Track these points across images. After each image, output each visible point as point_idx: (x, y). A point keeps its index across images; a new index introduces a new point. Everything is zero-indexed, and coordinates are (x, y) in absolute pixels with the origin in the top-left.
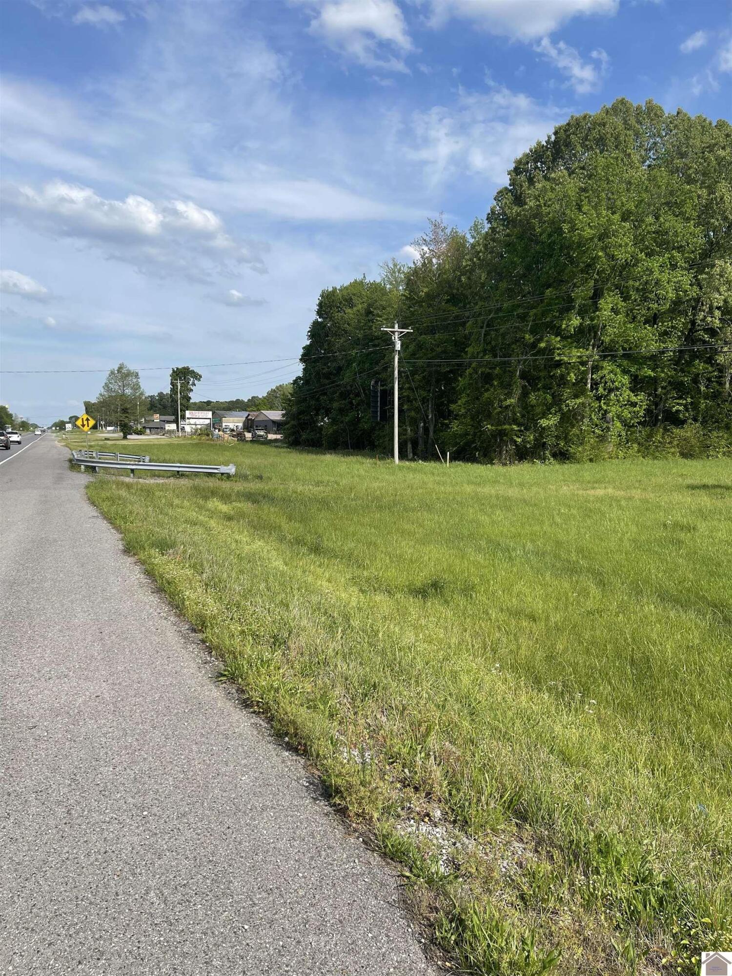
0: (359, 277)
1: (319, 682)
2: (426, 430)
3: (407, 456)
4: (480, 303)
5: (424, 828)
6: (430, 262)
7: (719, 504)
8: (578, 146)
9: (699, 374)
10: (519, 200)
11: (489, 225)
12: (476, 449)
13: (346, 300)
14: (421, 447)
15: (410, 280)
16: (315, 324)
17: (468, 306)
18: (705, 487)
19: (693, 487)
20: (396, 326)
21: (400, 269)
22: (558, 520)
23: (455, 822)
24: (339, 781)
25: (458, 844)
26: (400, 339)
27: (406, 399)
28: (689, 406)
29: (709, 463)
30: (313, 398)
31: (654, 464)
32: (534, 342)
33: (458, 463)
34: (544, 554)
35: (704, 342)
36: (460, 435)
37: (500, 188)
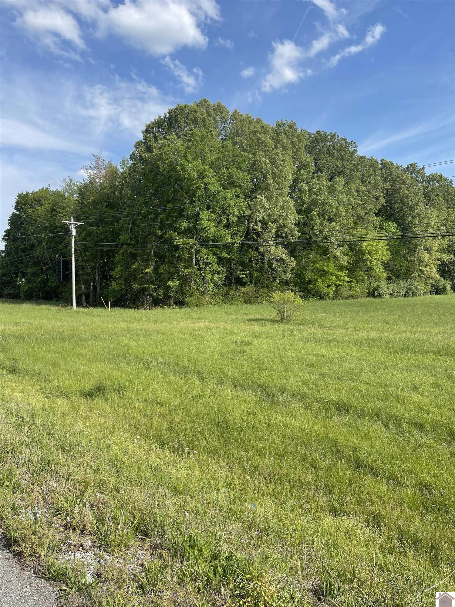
0: (46, 187)
2: (95, 287)
3: (82, 304)
4: (127, 209)
5: (78, 555)
6: (95, 181)
7: (264, 329)
8: (182, 122)
9: (252, 257)
10: (149, 149)
11: (132, 162)
12: (127, 299)
13: (36, 201)
14: (91, 299)
15: (81, 191)
16: (14, 215)
17: (120, 210)
18: (257, 320)
19: (250, 320)
20: (72, 220)
21: (74, 184)
22: (177, 342)
23: (100, 546)
24: (16, 535)
25: (102, 561)
26: (75, 228)
27: (80, 267)
28: (248, 275)
29: (259, 306)
30: (13, 265)
31: (231, 308)
32: (161, 235)
33: (116, 308)
34: (169, 363)
35: (254, 239)
36: (117, 290)
37: (138, 140)
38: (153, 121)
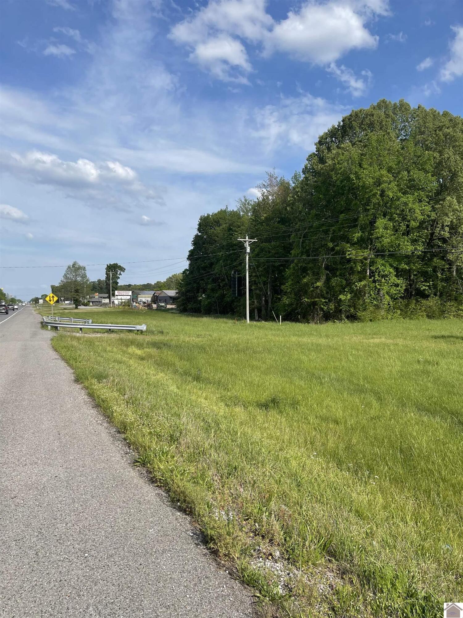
0: (224, 208)
1: (200, 466)
2: (266, 301)
3: (255, 318)
4: (299, 223)
5: (269, 564)
6: (268, 198)
7: (452, 347)
8: (357, 128)
9: (437, 266)
10: (322, 160)
11: (304, 176)
12: (298, 313)
13: (215, 222)
14: (263, 312)
15: (255, 209)
16: (197, 236)
17: (291, 225)
18: (443, 337)
19: (436, 337)
20: (247, 237)
21: (248, 203)
22: (351, 358)
23: (289, 559)
24: (213, 532)
25: (291, 574)
26: (249, 245)
27: (253, 282)
28: (431, 286)
29: (445, 322)
30: (195, 282)
31: (410, 323)
32: (333, 247)
33: (287, 322)
34: (343, 380)
35: (439, 246)
36: (288, 305)
37: (310, 153)
38: (327, 131)
